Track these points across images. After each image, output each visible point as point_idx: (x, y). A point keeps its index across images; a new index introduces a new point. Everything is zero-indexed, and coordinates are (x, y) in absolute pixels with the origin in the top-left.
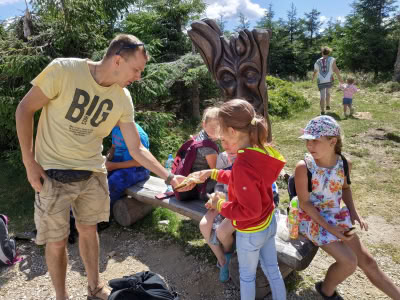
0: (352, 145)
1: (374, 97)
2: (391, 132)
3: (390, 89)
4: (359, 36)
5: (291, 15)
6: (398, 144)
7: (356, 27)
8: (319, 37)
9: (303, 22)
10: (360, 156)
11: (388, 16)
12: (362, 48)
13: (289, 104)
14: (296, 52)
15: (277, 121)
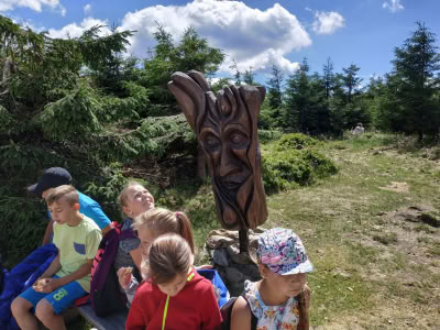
0: (378, 227)
1: (415, 164)
2: (426, 212)
3: (434, 156)
4: (399, 95)
5: (328, 69)
6: (434, 229)
7: (396, 85)
8: (358, 93)
9: (340, 76)
10: (385, 243)
11: (432, 75)
12: (402, 108)
13: (311, 168)
14: (332, 108)
15: (293, 188)
